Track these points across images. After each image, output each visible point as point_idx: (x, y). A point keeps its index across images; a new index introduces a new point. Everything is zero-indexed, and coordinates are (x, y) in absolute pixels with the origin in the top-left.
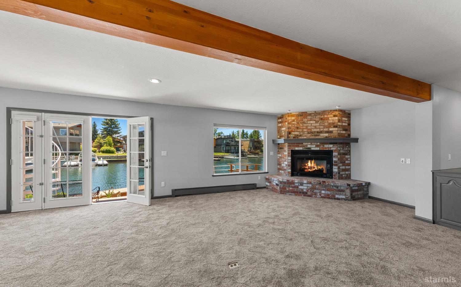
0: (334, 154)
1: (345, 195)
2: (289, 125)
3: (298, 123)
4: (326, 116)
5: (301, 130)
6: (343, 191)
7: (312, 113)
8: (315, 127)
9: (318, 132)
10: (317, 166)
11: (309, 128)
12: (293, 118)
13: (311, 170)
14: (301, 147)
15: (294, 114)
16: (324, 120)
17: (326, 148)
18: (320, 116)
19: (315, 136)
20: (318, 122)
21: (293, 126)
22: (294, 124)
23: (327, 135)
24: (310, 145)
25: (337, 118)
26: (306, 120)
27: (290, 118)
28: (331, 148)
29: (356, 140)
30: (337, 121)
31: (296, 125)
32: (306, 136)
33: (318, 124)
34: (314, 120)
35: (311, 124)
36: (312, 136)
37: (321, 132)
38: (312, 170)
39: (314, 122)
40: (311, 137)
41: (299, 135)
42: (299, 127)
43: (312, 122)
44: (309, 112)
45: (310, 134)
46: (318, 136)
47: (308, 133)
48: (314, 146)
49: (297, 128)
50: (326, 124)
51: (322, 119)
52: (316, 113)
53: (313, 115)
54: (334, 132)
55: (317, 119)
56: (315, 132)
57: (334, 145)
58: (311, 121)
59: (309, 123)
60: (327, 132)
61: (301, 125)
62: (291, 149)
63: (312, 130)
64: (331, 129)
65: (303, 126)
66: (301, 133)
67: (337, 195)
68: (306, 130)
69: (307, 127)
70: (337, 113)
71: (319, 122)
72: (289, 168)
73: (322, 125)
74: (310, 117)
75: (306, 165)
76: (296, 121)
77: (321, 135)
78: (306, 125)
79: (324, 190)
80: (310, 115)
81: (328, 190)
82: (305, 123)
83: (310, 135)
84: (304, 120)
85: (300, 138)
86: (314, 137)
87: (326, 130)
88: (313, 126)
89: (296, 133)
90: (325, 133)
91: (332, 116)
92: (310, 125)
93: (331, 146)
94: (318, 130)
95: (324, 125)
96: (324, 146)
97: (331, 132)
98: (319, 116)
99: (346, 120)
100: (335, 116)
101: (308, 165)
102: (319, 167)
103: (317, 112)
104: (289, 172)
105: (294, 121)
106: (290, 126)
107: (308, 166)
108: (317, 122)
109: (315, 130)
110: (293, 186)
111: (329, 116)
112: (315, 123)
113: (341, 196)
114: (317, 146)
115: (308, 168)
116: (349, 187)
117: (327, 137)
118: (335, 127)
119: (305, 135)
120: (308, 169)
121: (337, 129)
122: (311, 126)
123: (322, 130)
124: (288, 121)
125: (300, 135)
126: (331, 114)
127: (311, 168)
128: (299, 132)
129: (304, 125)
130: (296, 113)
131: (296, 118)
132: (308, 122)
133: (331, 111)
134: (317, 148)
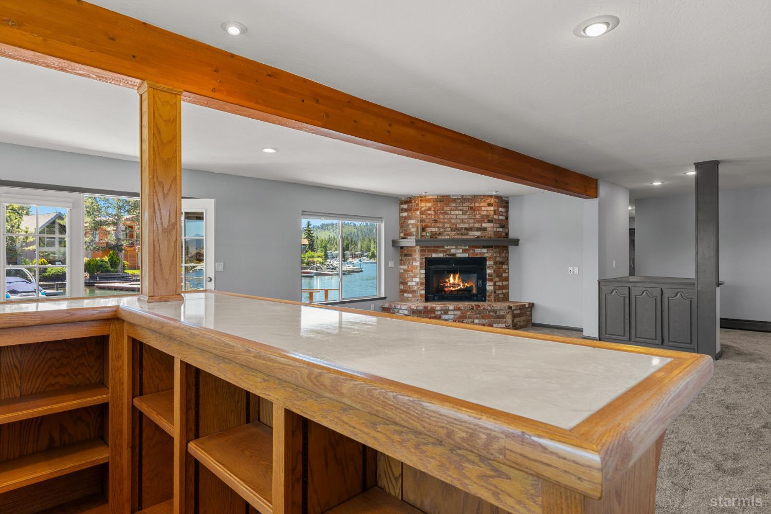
0: (488, 263)
1: (506, 322)
2: (421, 216)
3: (436, 213)
4: (477, 205)
5: (441, 225)
6: (502, 317)
7: (458, 199)
8: (463, 221)
9: (466, 229)
10: (463, 283)
11: (453, 221)
12: (429, 205)
13: (454, 289)
14: (441, 252)
15: (430, 197)
16: (475, 210)
17: (477, 254)
18: (469, 203)
19: (462, 235)
20: (467, 212)
21: (428, 217)
22: (429, 214)
23: (478, 233)
24: (454, 249)
25: (492, 208)
26: (448, 208)
27: (423, 204)
28: (484, 253)
29: (516, 242)
30: (492, 213)
31: (433, 217)
32: (448, 235)
33: (466, 217)
34: (461, 210)
35: (457, 215)
36: (458, 234)
37: (471, 229)
38: (456, 289)
39: (461, 212)
40: (456, 237)
41: (438, 233)
42: (438, 220)
43: (457, 212)
44: (453, 196)
45: (454, 231)
46: (467, 234)
47: (452, 230)
48: (461, 251)
49: (436, 221)
50: (478, 217)
51: (471, 208)
52: (463, 199)
53: (459, 201)
54: (488, 229)
55: (465, 209)
56: (462, 228)
57: (489, 249)
58: (456, 210)
59: (454, 215)
60: (479, 229)
61: (441, 216)
62: (426, 256)
63: (458, 226)
64: (484, 225)
65: (444, 219)
66: (441, 230)
67: (495, 323)
68: (447, 225)
69: (450, 220)
70: (492, 201)
71: (468, 213)
72: (422, 288)
73: (472, 218)
74: (454, 205)
75: (447, 281)
76: (433, 209)
77: (471, 233)
78: (449, 217)
79: (477, 318)
80: (454, 200)
81: (483, 318)
82: (447, 214)
83: (454, 233)
84: (446, 209)
85: (440, 237)
86: (461, 237)
87: (477, 225)
88: (460, 219)
89: (434, 230)
90: (476, 231)
91: (486, 204)
92: (455, 217)
93: (485, 250)
94: (467, 226)
95: (474, 218)
96: (475, 251)
97: (484, 229)
98: (467, 204)
99: (503, 212)
100: (489, 205)
101: (449, 281)
102: (466, 285)
103: (465, 197)
104: (421, 295)
105: (429, 209)
106: (424, 217)
107: (450, 283)
108: (464, 213)
109: (462, 226)
110: (433, 315)
111: (481, 205)
112: (462, 214)
113: (500, 325)
114: (465, 251)
115: (449, 285)
116: (510, 310)
117: (478, 237)
118: (490, 221)
119: (448, 233)
120: (450, 287)
121: (492, 225)
122: (456, 218)
123: (471, 225)
124: (421, 208)
125: (439, 233)
126: (485, 201)
127: (454, 285)
128: (438, 227)
129: (446, 216)
130: (433, 197)
131: (434, 205)
132: (453, 212)
133: (484, 196)
134: (464, 254)
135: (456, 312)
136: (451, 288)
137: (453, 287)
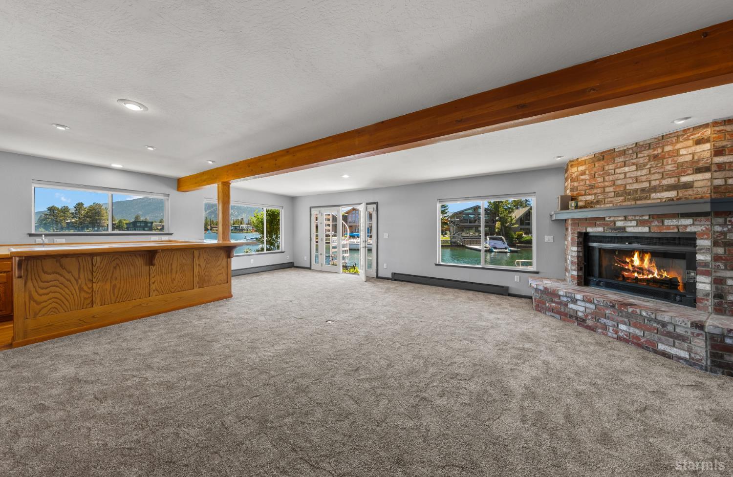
0: (699, 242)
2: (572, 184)
3: (593, 177)
4: (668, 148)
5: (599, 191)
6: (682, 338)
7: (628, 149)
8: (637, 180)
9: (643, 190)
10: (659, 270)
11: (619, 182)
12: (581, 168)
13: (641, 277)
14: (599, 226)
15: (583, 159)
16: (663, 158)
17: (668, 227)
18: (652, 150)
19: (635, 200)
20: (645, 166)
21: (581, 183)
22: (583, 180)
23: (672, 194)
24: (621, 221)
25: (707, 146)
26: (611, 167)
27: (574, 170)
28: (686, 226)
30: (707, 154)
31: (588, 182)
32: (611, 202)
33: (644, 172)
34: (633, 164)
35: (625, 173)
36: (629, 200)
37: (654, 189)
38: (645, 277)
39: (634, 168)
40: (624, 204)
41: (595, 201)
42: (596, 185)
43: (627, 169)
44: (618, 148)
45: (621, 196)
46: (645, 199)
47: (617, 195)
48: (634, 223)
49: (592, 187)
50: (669, 168)
51: (656, 157)
52: (638, 148)
53: (631, 152)
54: (696, 184)
55: (641, 161)
56: (636, 191)
57: (699, 219)
58: (625, 166)
59: (620, 173)
60: (670, 188)
61: (600, 179)
62: (579, 231)
63: (628, 187)
64: (684, 179)
65: (604, 181)
66: (599, 197)
67: (662, 343)
68: (611, 189)
69: (614, 182)
70: (708, 132)
71: (648, 166)
72: (573, 268)
73: (656, 173)
74: (621, 160)
75: (628, 261)
76: (587, 172)
77: (653, 195)
78: (611, 178)
79: (625, 324)
80: (623, 153)
82: (610, 174)
83: (621, 198)
84: (607, 168)
85: (598, 206)
86: (633, 203)
87: (671, 181)
88: (631, 177)
89: (589, 198)
90: (666, 190)
91: (690, 142)
92: (622, 176)
93: (689, 221)
94: (646, 185)
95: (662, 170)
96: (663, 223)
97: (688, 186)
98: (646, 153)
100: (698, 142)
101: (632, 261)
102: (665, 274)
103: (642, 143)
104: (572, 276)
105: (583, 173)
106: (576, 184)
107: (633, 266)
108: (639, 167)
109: (636, 186)
110: (557, 300)
111: (678, 146)
112: (637, 170)
113: (675, 349)
114: (640, 223)
115: (631, 268)
116: (701, 332)
117: (672, 200)
118: (699, 170)
119: (610, 200)
120: (634, 272)
121: (708, 175)
122: (625, 177)
123: (654, 183)
124: (571, 175)
125: (597, 201)
126: (687, 139)
127: (640, 270)
128: (595, 194)
129: (607, 178)
130: (589, 157)
131: (589, 166)
132: (618, 171)
133: (685, 131)
134: (640, 228)
135: (588, 305)
136: (636, 275)
137: (639, 273)
